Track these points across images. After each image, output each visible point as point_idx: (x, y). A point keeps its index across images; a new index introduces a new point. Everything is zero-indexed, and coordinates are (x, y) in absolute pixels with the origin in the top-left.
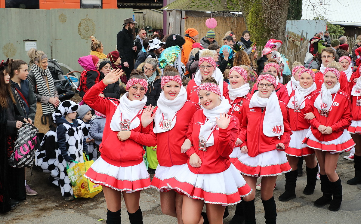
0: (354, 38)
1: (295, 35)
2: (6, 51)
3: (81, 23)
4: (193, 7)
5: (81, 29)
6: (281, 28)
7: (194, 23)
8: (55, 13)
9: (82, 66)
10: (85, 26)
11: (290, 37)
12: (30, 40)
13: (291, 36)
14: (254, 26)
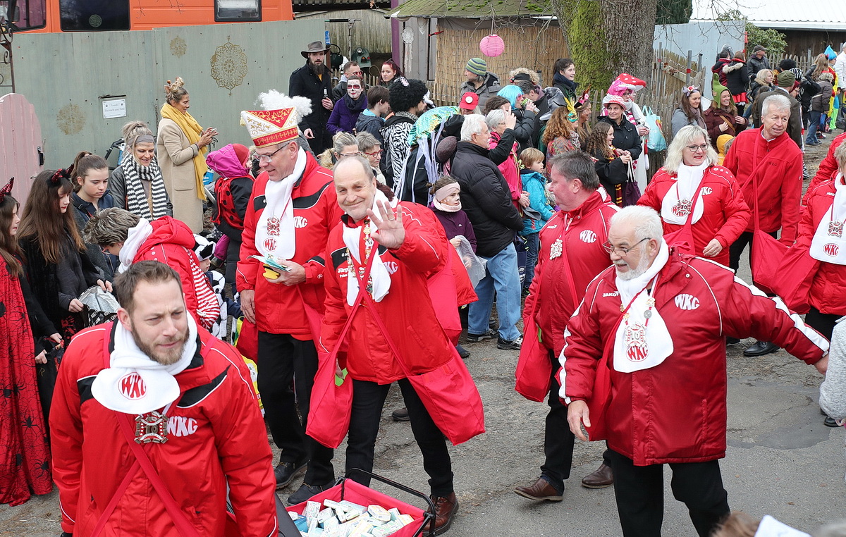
0: (805, 58)
1: (676, 58)
2: (63, 121)
3: (215, 55)
4: (454, 9)
5: (217, 67)
6: (643, 50)
7: (457, 42)
8: (163, 36)
9: (217, 172)
10: (226, 60)
11: (666, 64)
12: (111, 95)
13: (667, 60)
14: (584, 47)
